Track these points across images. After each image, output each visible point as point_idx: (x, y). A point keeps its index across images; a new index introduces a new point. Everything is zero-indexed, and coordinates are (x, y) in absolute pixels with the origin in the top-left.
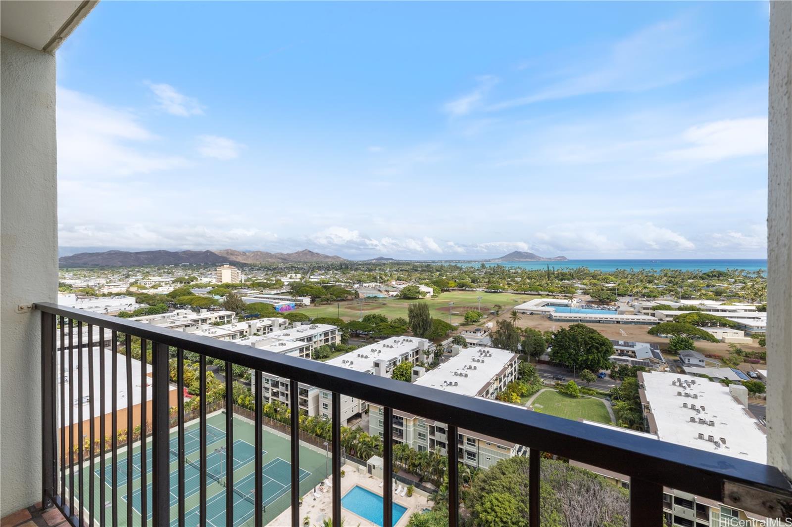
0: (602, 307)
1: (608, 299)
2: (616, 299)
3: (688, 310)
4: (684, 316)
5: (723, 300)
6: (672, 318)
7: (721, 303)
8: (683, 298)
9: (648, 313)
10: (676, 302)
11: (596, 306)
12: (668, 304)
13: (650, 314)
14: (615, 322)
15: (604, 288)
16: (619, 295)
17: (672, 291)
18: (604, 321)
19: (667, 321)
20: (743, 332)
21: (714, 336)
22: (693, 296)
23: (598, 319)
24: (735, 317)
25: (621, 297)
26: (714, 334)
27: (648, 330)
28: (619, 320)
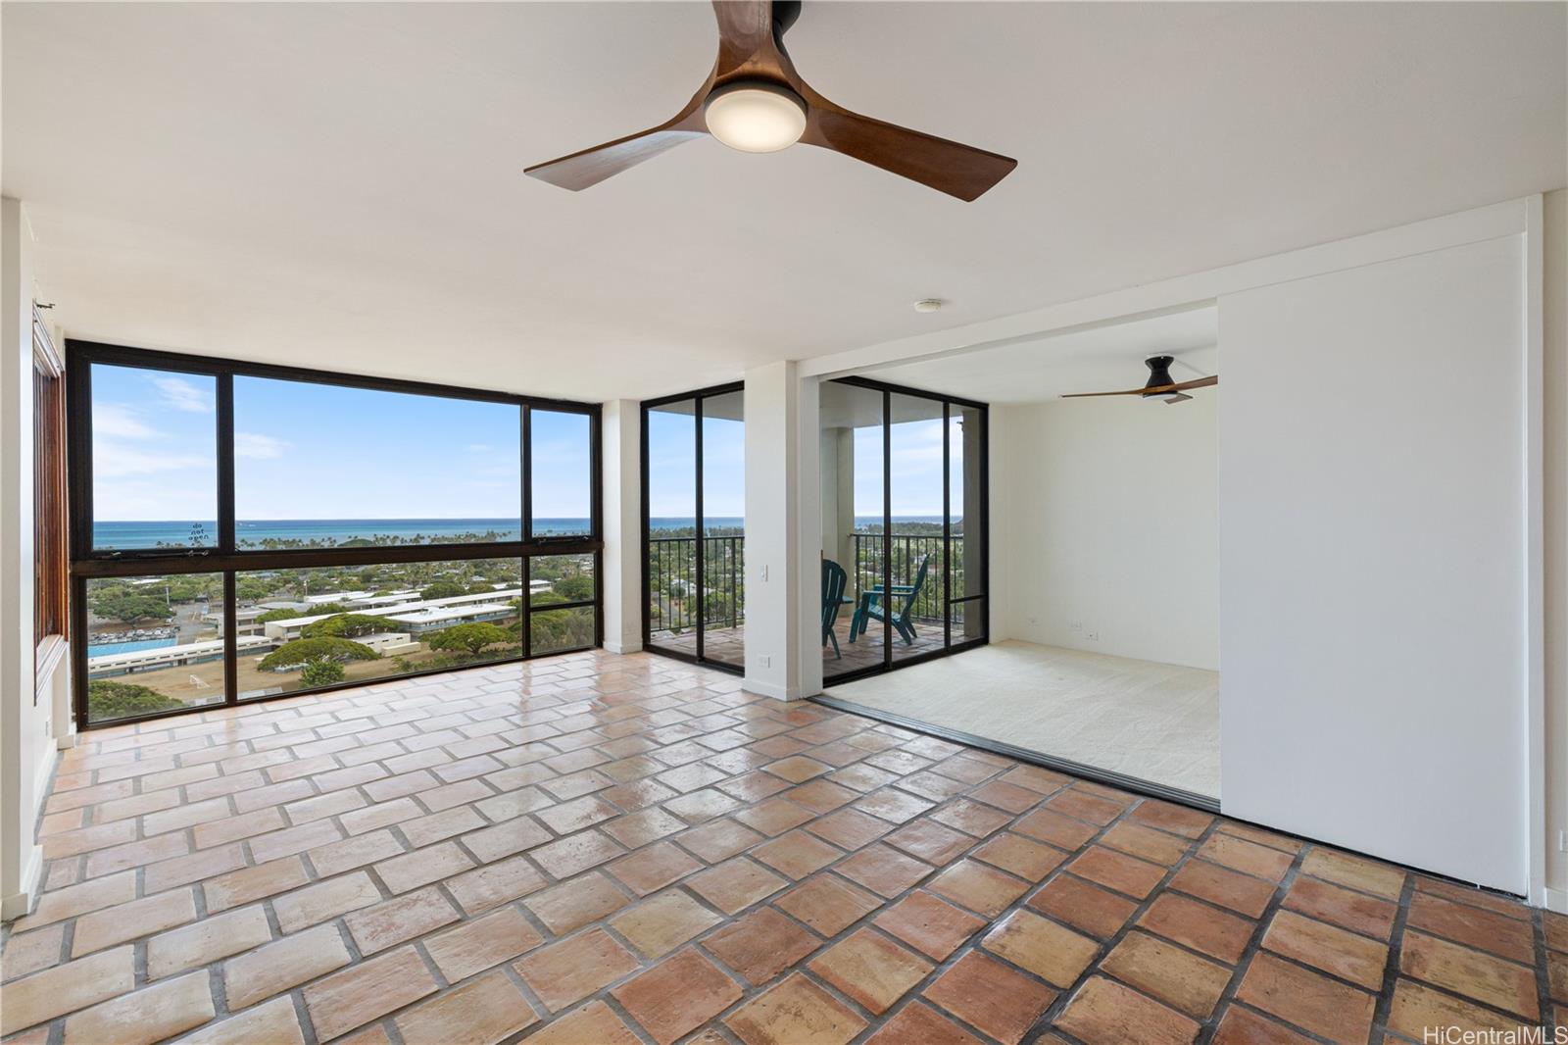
0: (130, 634)
1: (146, 613)
2: (168, 612)
3: (326, 613)
4: (319, 625)
5: (375, 589)
6: (299, 633)
7: (372, 594)
8: (313, 591)
9: (250, 631)
10: (300, 602)
11: (113, 636)
12: (289, 608)
13: (252, 632)
14: (176, 664)
15: (130, 590)
16: (174, 601)
17: (289, 582)
18: (143, 666)
19: (290, 640)
20: (409, 635)
21: (371, 650)
22: (327, 588)
23: (129, 664)
24: (396, 614)
25: (179, 606)
26: (371, 646)
27: (256, 665)
28: (186, 656)
